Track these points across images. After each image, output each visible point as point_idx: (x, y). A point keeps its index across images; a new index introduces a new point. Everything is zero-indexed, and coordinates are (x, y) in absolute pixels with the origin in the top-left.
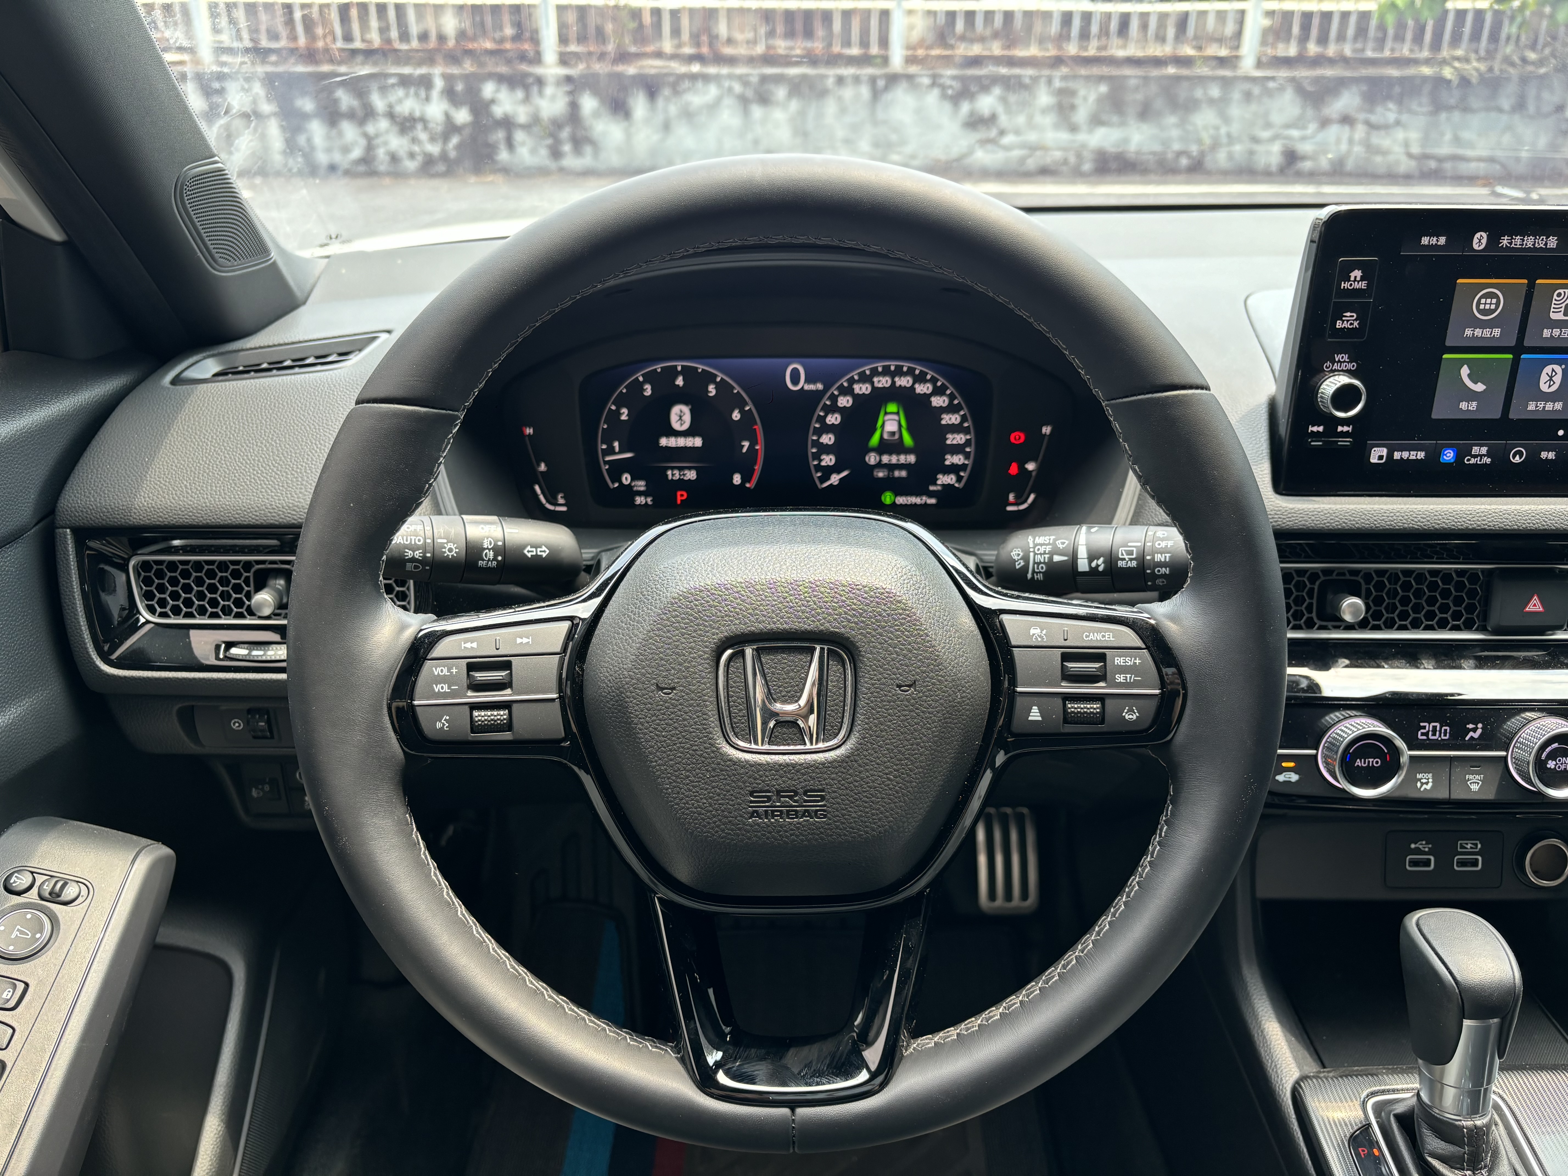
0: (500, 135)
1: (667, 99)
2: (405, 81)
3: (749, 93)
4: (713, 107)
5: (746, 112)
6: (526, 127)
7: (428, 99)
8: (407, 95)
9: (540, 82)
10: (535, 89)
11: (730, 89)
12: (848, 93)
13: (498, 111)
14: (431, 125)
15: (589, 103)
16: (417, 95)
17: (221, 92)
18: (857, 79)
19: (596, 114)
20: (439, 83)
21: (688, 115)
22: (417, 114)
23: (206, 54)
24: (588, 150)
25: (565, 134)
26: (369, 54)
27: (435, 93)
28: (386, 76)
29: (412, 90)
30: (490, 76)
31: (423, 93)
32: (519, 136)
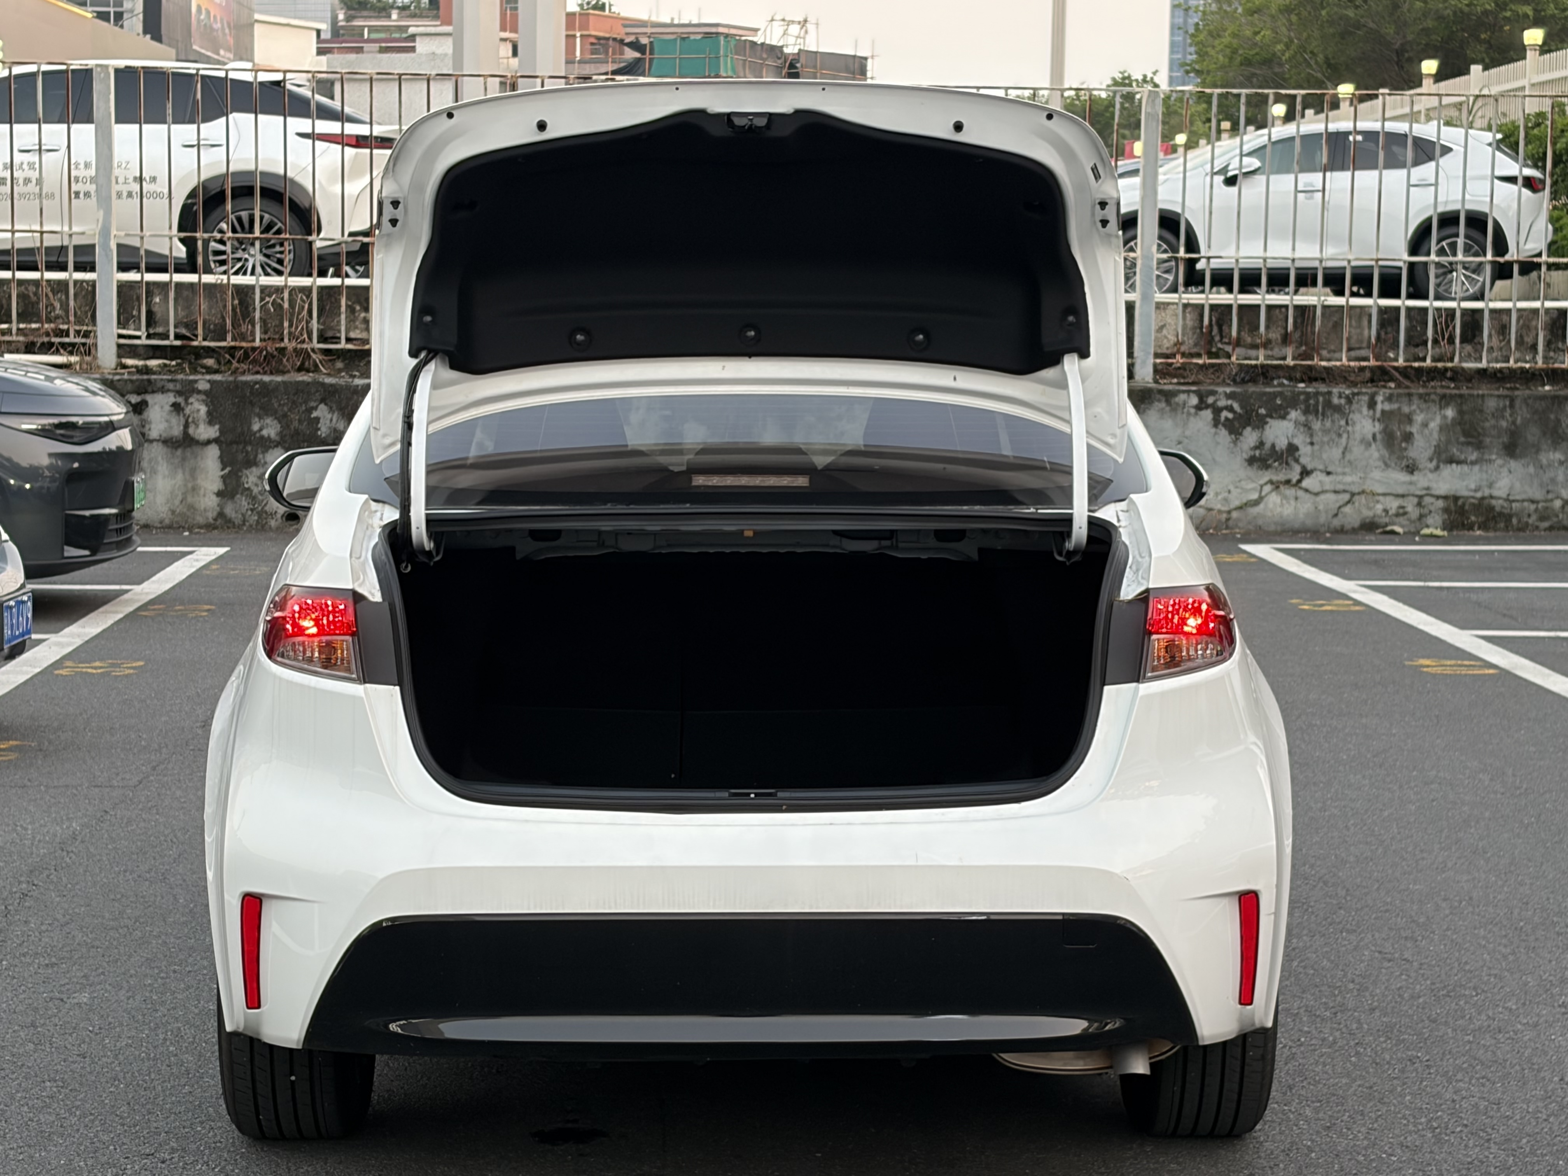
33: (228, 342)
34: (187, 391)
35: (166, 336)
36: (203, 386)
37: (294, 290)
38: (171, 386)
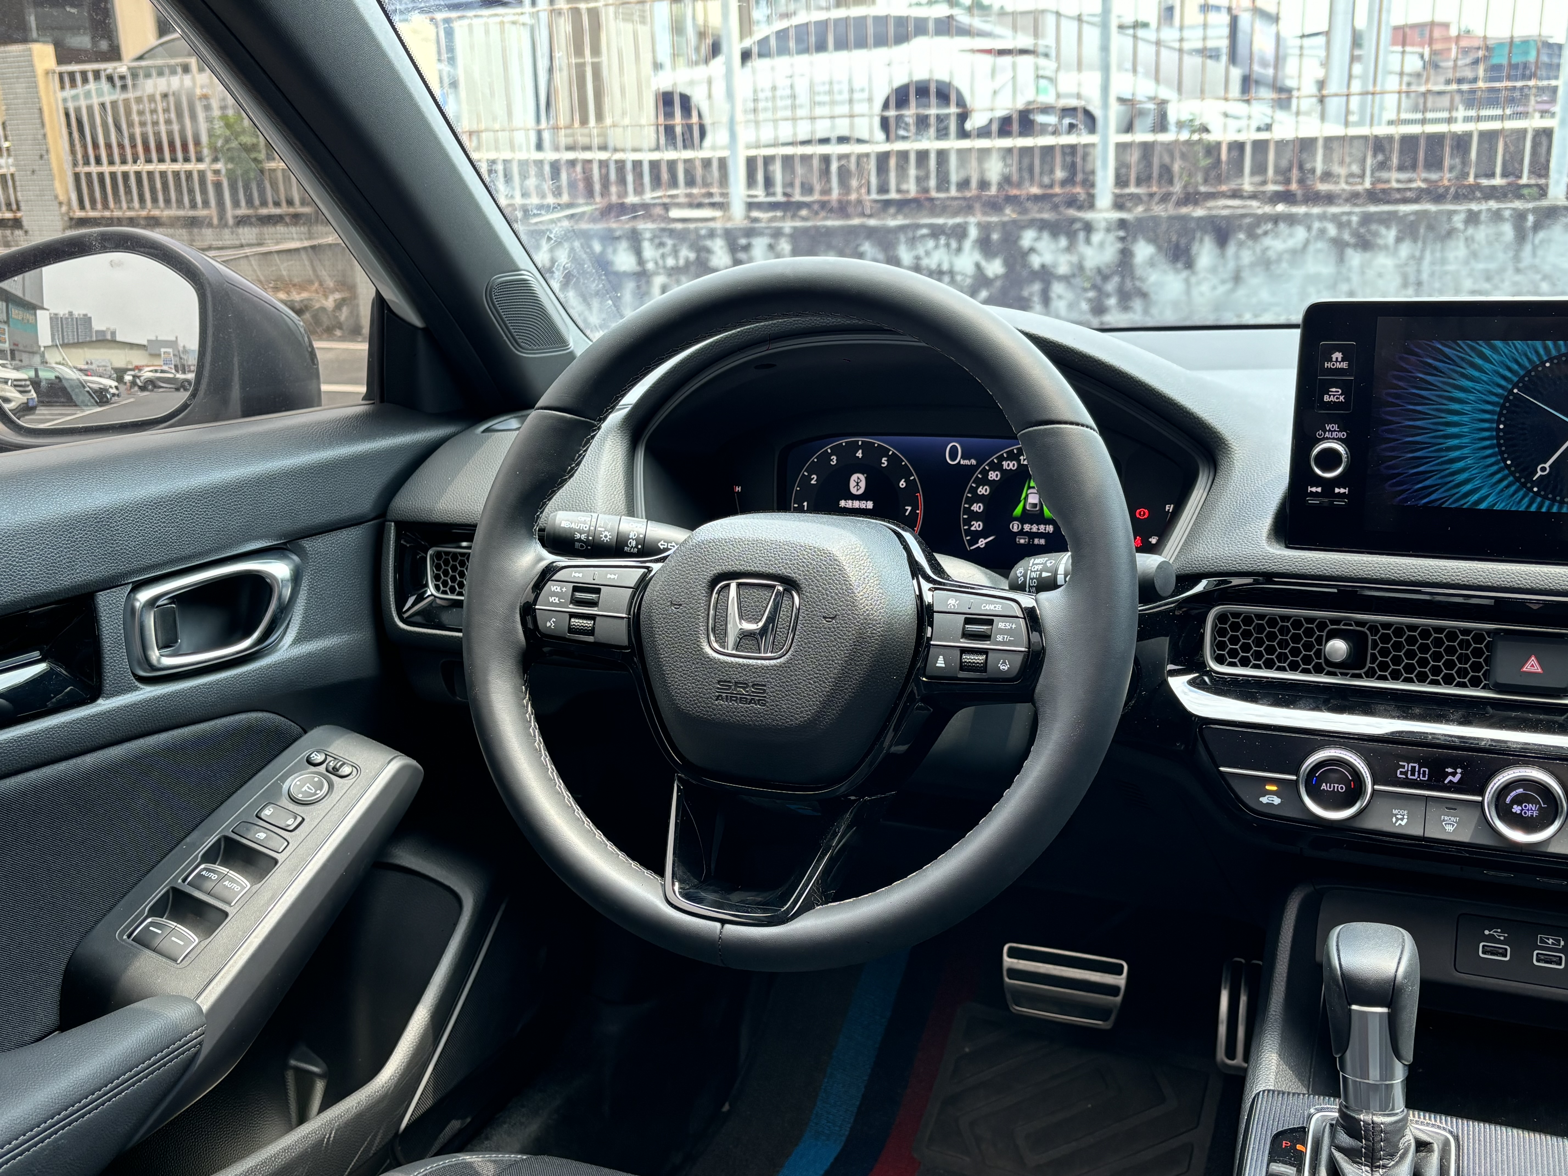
0: (1037, 287)
1: (1241, 244)
2: (936, 232)
3: (1347, 236)
4: (1298, 254)
5: (1341, 259)
6: (1065, 279)
7: (959, 250)
8: (937, 247)
9: (1088, 228)
10: (1082, 235)
11: (1322, 232)
12: (1482, 233)
13: (1036, 261)
14: (959, 278)
15: (1143, 251)
16: (948, 245)
17: (747, 248)
18: (1497, 216)
19: (1152, 263)
20: (973, 232)
21: (1266, 263)
22: (945, 267)
23: (738, 210)
24: (1137, 304)
25: (1111, 286)
26: (902, 205)
27: (968, 244)
28: (918, 226)
29: (942, 241)
30: (1031, 223)
31: (954, 244)
32: (1058, 288)
33: (816, 197)
34: (777, 234)
35: (774, 194)
36: (787, 230)
37: (860, 157)
38: (767, 231)
